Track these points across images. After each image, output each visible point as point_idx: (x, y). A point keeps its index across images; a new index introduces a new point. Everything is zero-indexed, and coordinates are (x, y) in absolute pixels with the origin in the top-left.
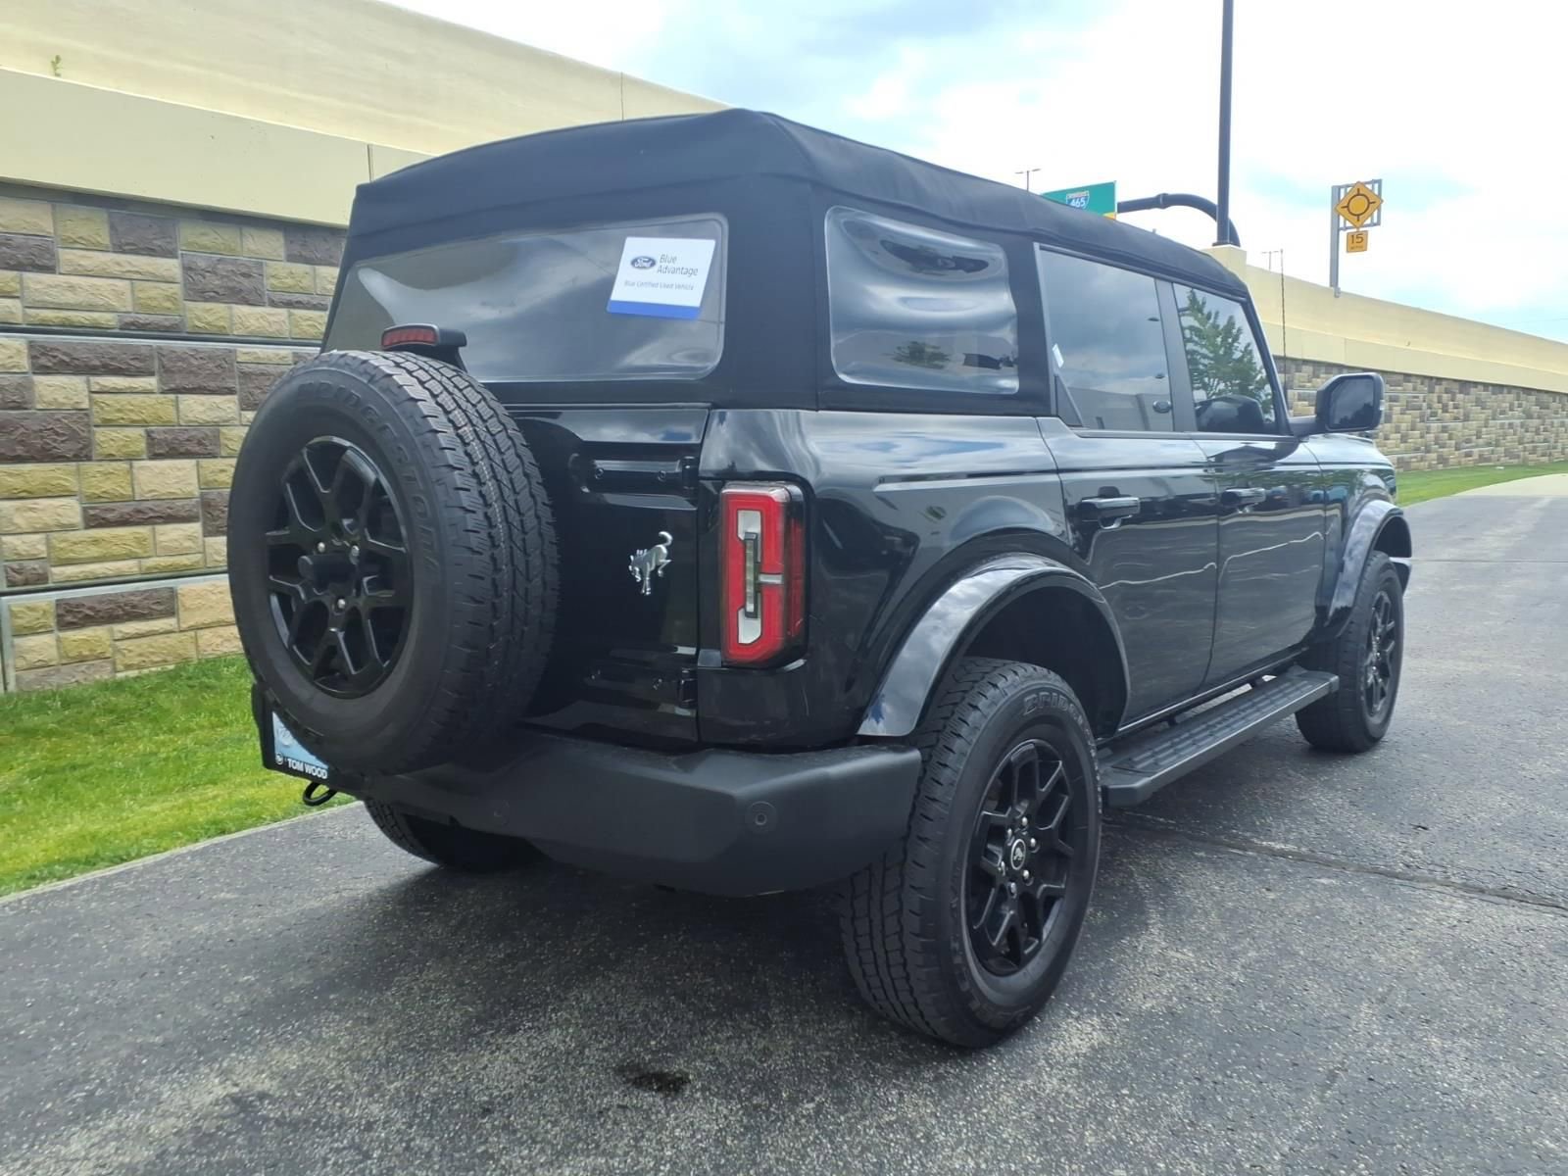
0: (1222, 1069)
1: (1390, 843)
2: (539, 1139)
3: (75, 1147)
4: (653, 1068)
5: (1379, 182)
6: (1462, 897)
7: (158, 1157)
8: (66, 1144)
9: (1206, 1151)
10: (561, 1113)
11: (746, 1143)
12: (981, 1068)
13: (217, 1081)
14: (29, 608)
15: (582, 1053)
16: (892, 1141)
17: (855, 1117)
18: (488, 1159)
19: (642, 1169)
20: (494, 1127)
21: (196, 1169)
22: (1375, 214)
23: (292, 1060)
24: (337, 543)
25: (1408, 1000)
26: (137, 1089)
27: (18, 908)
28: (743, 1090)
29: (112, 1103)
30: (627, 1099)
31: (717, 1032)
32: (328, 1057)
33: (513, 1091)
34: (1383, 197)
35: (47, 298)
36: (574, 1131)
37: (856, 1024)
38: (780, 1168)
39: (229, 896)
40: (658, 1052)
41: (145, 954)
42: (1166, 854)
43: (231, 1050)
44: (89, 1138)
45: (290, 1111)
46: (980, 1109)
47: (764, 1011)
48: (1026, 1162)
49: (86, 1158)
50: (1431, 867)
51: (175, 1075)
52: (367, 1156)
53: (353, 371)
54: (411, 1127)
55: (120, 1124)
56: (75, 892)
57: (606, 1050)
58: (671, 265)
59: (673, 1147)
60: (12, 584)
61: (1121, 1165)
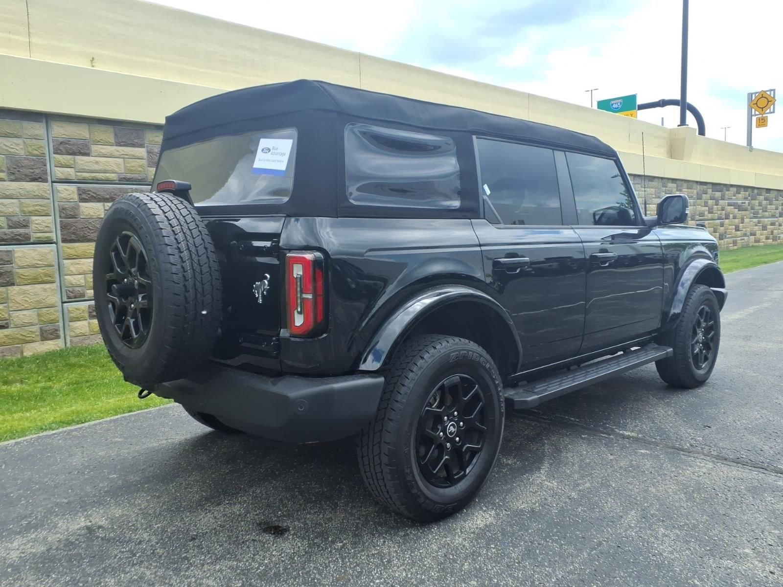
0: (545, 539)
1: (687, 433)
2: (211, 552)
3: (15, 544)
4: (275, 524)
5: (774, 90)
6: (713, 461)
7: (47, 550)
8: (12, 543)
9: (520, 575)
10: (226, 541)
11: (303, 559)
12: (428, 532)
13: (83, 519)
14: (76, 309)
15: (246, 515)
16: (371, 562)
17: (358, 551)
18: (186, 560)
19: (251, 568)
20: (194, 546)
21: (61, 556)
22: (772, 107)
23: (118, 512)
24: (130, 279)
25: (658, 510)
26: (49, 521)
27: (30, 442)
28: (312, 536)
29: (36, 527)
30: (257, 537)
31: (311, 509)
32: (134, 512)
33: (208, 531)
34: (776, 98)
35: (85, 167)
36: (228, 550)
37: (377, 509)
38: (314, 571)
39: (119, 440)
40: (280, 517)
41: (74, 464)
42: (567, 435)
43: (94, 507)
44: (22, 541)
45: (109, 534)
46: (419, 550)
47: (336, 501)
48: (430, 575)
49: (18, 549)
50: (703, 446)
51: (67, 516)
52: (134, 555)
53: (133, 202)
54: (157, 544)
55: (37, 536)
56: (56, 436)
57: (257, 515)
58: (276, 151)
59: (269, 559)
60: (69, 297)
61: (476, 579)
